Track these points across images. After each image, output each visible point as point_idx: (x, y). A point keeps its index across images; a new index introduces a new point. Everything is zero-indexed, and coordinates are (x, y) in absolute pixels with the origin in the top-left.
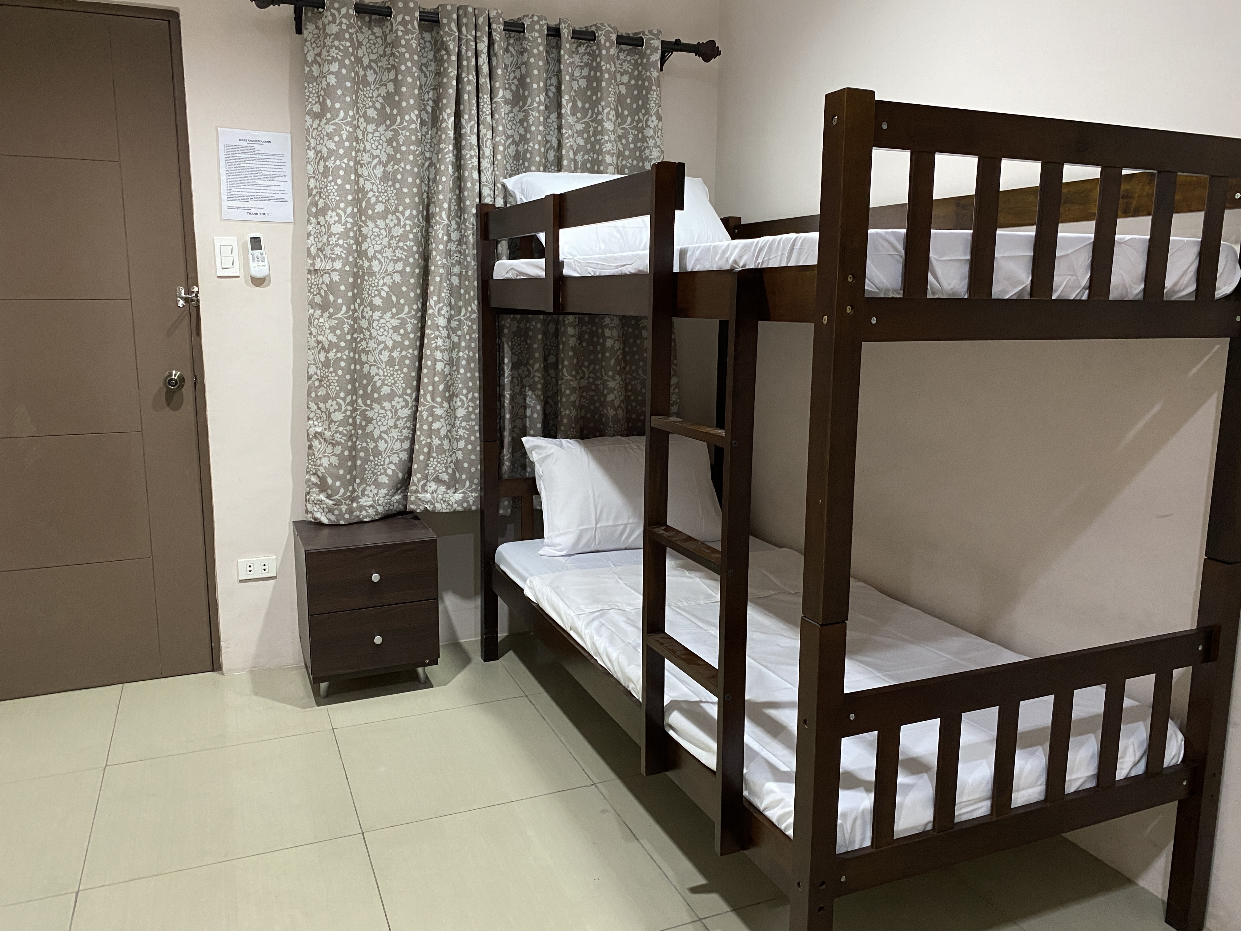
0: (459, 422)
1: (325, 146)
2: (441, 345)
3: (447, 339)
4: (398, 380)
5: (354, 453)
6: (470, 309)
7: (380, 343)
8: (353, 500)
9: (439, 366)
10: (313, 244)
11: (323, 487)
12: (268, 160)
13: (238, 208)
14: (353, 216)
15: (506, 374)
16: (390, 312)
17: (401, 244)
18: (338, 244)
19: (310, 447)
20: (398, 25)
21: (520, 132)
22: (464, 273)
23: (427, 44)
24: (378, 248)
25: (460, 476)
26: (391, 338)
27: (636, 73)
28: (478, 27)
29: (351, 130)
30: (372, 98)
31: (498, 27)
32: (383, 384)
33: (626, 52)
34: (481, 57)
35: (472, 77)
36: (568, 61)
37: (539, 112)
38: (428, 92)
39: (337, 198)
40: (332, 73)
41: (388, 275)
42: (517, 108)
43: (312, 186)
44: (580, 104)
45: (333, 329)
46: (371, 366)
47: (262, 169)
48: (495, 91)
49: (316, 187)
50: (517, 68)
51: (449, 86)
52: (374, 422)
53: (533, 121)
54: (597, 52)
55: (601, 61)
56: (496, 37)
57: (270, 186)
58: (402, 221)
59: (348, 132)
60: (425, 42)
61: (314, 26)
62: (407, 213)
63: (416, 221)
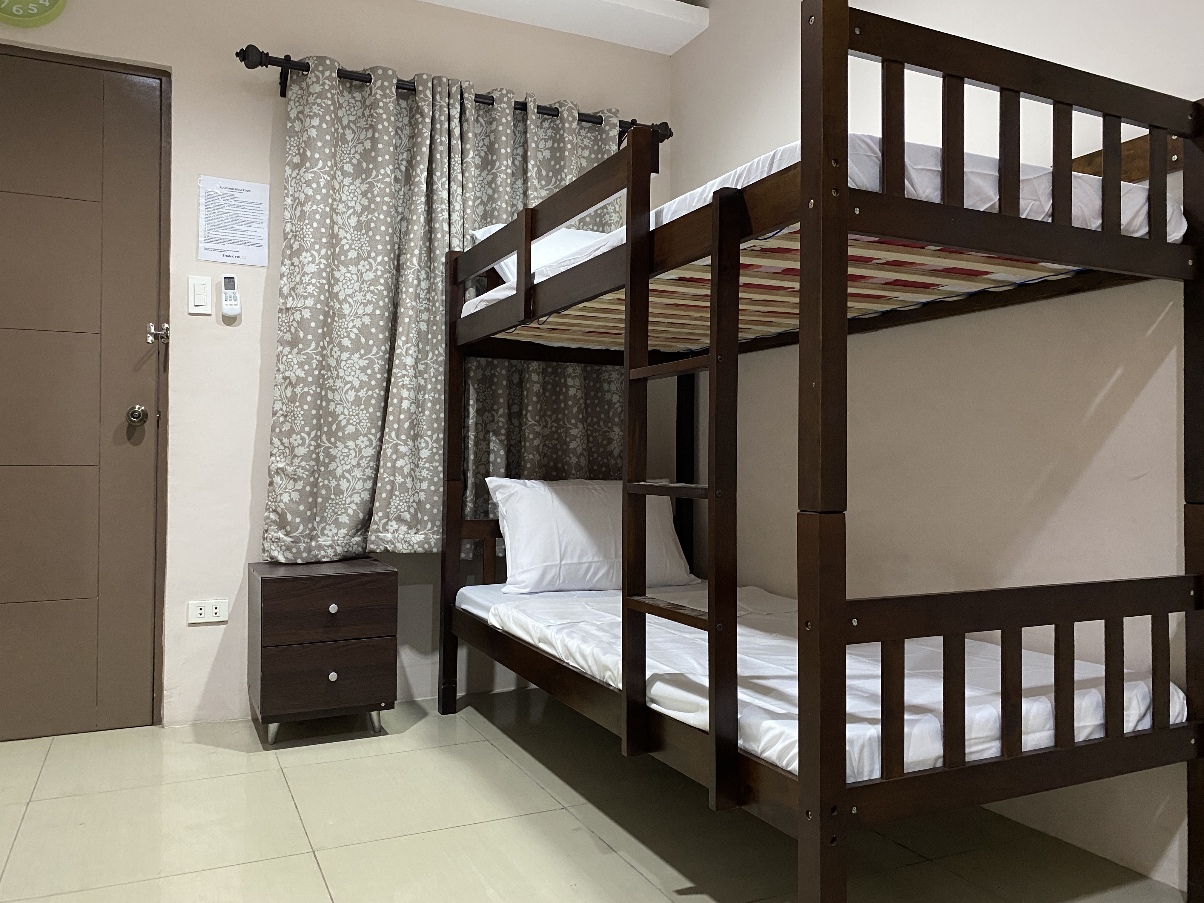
0: (423, 463)
1: (303, 192)
2: (408, 383)
3: (414, 379)
4: (363, 419)
5: (315, 490)
6: (437, 352)
7: (347, 383)
8: (312, 538)
9: (405, 404)
10: (285, 285)
11: (282, 524)
12: (246, 207)
13: (214, 250)
14: (326, 257)
15: (471, 416)
16: (359, 353)
17: (372, 288)
18: (311, 283)
19: (271, 484)
20: (377, 89)
21: (488, 192)
22: (432, 319)
23: (403, 110)
24: (350, 292)
25: (422, 517)
26: (358, 378)
27: (596, 148)
28: (451, 95)
29: (329, 178)
30: (349, 154)
31: (469, 97)
32: (348, 423)
33: (587, 130)
34: (453, 121)
35: (445, 139)
36: (534, 131)
37: (506, 174)
38: (402, 153)
39: (312, 240)
40: (313, 127)
41: (358, 317)
42: (486, 172)
43: (288, 230)
44: (544, 173)
45: (301, 365)
46: (337, 404)
47: (240, 215)
48: (465, 152)
49: (292, 231)
50: (486, 137)
51: (423, 144)
52: (337, 460)
53: (501, 182)
54: (560, 126)
55: (564, 132)
56: (468, 104)
57: (246, 231)
58: (374, 266)
59: (326, 180)
60: (401, 108)
61: (298, 88)
62: (379, 259)
63: (387, 267)
